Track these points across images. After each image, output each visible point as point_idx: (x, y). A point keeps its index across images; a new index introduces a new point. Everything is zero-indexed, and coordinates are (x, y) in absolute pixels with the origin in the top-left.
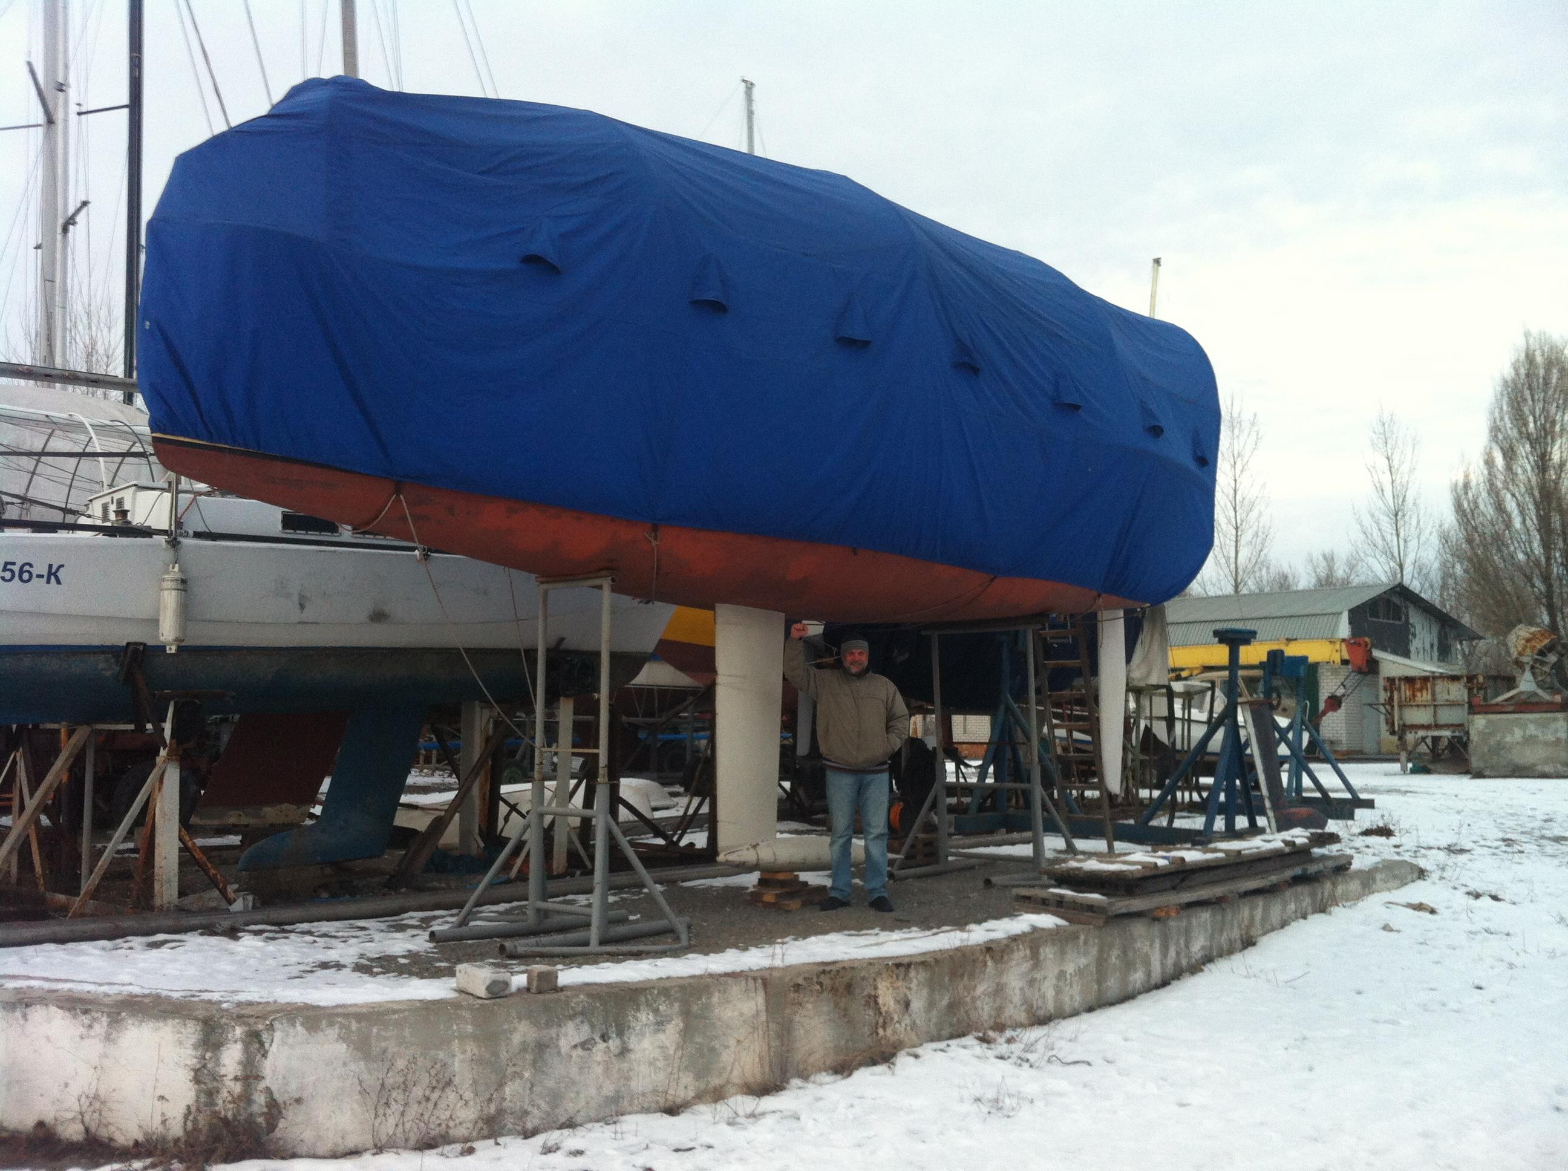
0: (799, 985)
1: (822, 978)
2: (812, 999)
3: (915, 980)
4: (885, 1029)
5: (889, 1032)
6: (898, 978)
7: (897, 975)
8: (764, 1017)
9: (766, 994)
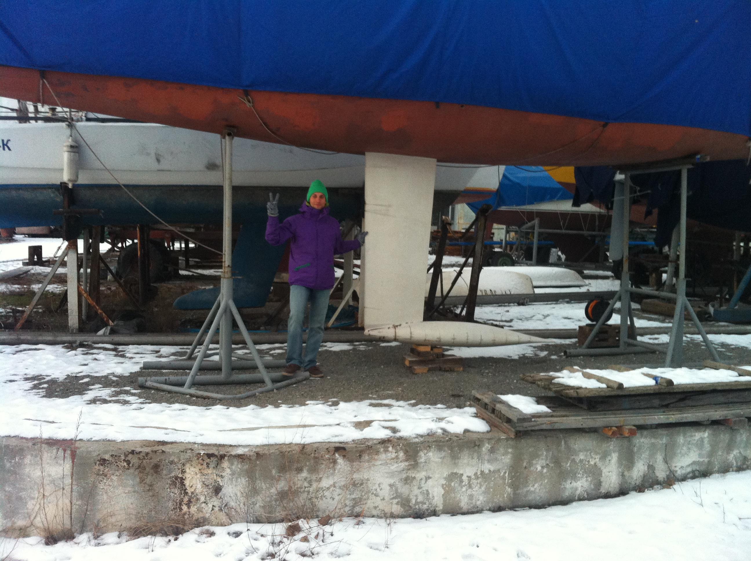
0: (104, 460)
1: (130, 457)
2: (118, 473)
3: (228, 471)
4: (189, 507)
5: (193, 509)
6: (208, 467)
7: (208, 464)
8: (68, 481)
9: (73, 462)
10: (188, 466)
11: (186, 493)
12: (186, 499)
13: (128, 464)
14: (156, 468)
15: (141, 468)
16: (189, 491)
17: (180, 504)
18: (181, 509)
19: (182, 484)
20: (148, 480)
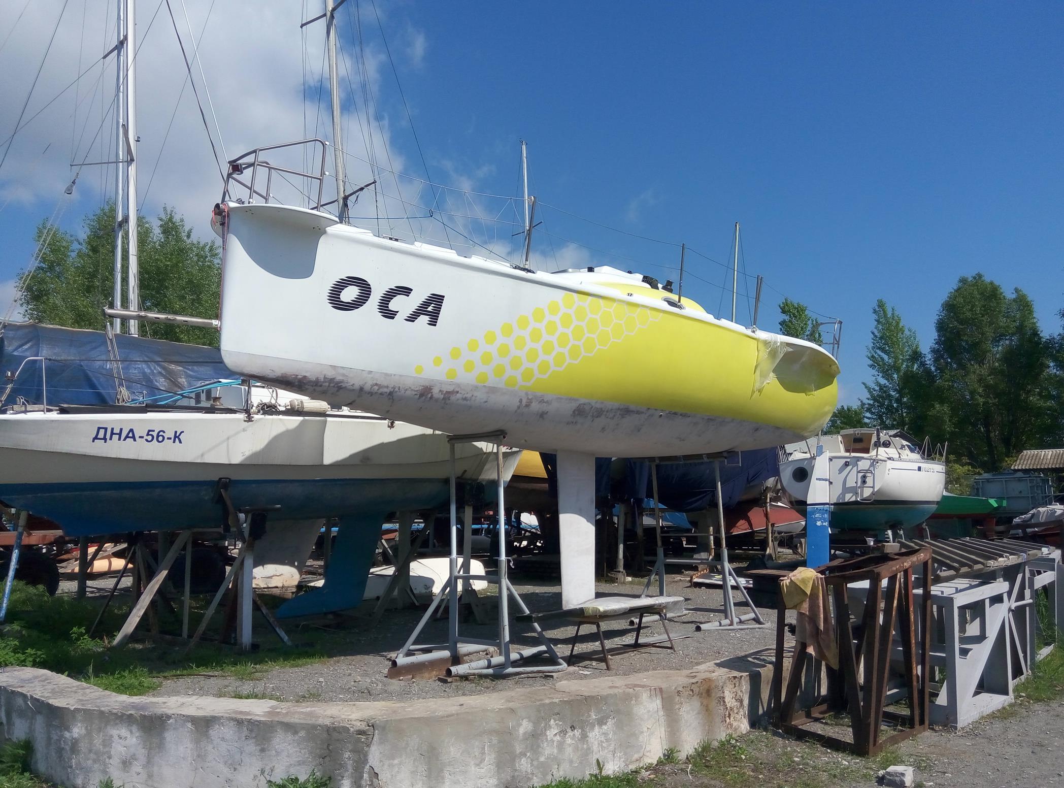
0: (680, 691)
1: (693, 687)
2: (688, 700)
6: (735, 687)
7: (735, 684)
8: (661, 713)
9: (662, 697)
10: (724, 687)
11: (727, 708)
12: (728, 713)
13: (693, 692)
14: (708, 692)
15: (700, 694)
16: (729, 705)
17: (725, 718)
18: (726, 721)
19: (724, 702)
20: (705, 703)
